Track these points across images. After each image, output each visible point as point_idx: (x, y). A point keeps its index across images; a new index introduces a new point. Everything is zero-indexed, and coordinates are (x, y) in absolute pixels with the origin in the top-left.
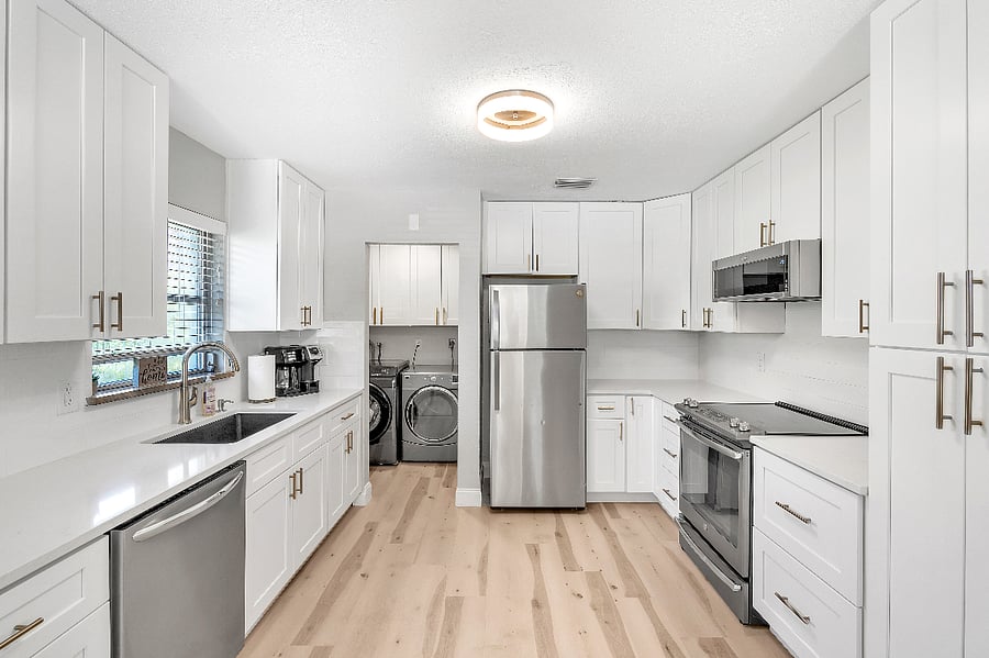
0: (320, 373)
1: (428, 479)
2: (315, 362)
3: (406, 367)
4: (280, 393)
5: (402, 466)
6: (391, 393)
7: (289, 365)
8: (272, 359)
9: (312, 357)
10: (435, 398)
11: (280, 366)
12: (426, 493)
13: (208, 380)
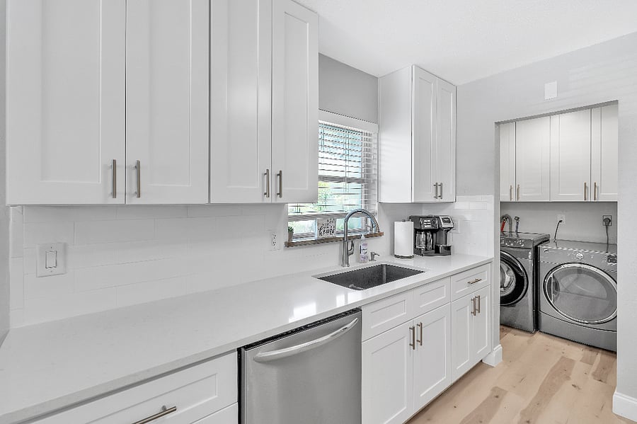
0: (452, 239)
1: (572, 361)
2: (448, 230)
3: (545, 240)
4: (417, 252)
5: (539, 337)
6: (528, 264)
7: (426, 231)
8: (411, 225)
9: (444, 225)
10: (584, 276)
11: (417, 231)
12: (568, 378)
13: (363, 237)
